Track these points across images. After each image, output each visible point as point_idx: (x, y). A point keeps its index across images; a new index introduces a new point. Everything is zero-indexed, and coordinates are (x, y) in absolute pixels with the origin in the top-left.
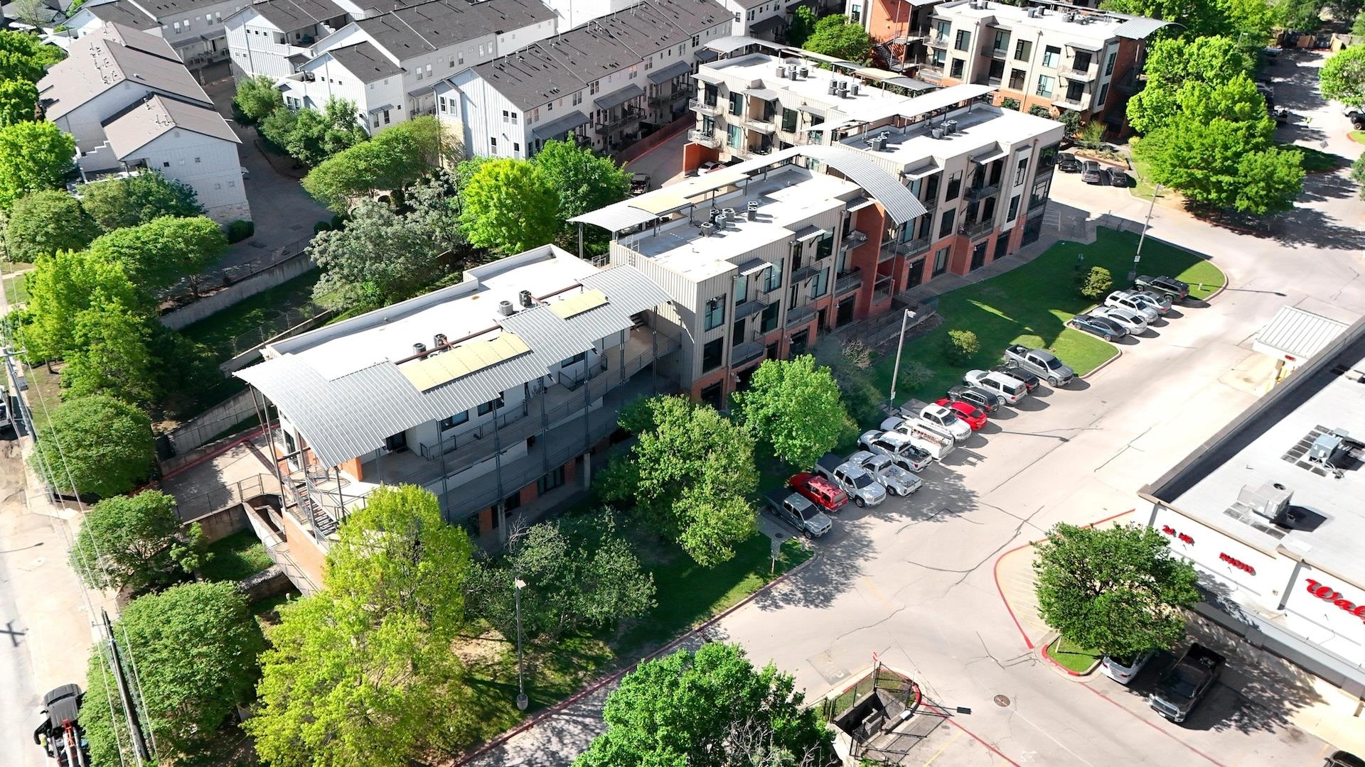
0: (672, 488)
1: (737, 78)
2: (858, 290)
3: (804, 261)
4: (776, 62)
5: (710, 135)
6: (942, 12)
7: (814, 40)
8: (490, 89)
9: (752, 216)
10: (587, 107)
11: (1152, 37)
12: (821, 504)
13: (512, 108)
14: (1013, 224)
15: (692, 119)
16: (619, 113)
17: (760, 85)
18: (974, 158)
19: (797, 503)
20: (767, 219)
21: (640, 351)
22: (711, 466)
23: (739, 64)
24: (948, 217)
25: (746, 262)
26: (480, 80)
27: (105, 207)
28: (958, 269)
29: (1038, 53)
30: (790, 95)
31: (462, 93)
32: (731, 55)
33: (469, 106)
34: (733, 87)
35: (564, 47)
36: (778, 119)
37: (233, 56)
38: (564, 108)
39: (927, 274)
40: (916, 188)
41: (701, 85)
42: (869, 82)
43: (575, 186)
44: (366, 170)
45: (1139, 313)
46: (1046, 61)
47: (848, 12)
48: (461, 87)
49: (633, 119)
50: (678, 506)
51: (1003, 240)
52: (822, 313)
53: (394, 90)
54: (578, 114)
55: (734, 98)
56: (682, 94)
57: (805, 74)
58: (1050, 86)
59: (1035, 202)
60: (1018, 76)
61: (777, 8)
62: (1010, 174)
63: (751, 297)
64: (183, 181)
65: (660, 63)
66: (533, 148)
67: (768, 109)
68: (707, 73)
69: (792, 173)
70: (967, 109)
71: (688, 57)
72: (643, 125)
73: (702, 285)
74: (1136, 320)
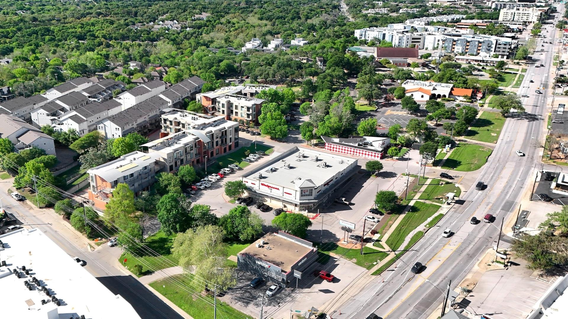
0: (166, 186)
1: (171, 117)
2: (200, 157)
3: (188, 151)
4: (179, 113)
5: (166, 130)
6: (218, 99)
7: (189, 108)
8: (112, 123)
9: (176, 143)
10: (135, 126)
11: (262, 103)
12: (193, 189)
13: (118, 127)
14: (231, 143)
15: (161, 127)
16: (143, 127)
17: (176, 119)
18: (220, 130)
19: (189, 189)
20: (180, 143)
21: (157, 168)
22: (173, 182)
23: (171, 114)
24: (217, 142)
25: (176, 150)
26: (109, 121)
27: (27, 155)
28: (221, 153)
29: (239, 108)
30: (183, 120)
31: (105, 125)
32: (169, 112)
33: (106, 128)
34: (170, 119)
35: (128, 113)
36: (181, 125)
37: (33, 120)
38: (129, 127)
39: (215, 154)
40: (209, 137)
41: (162, 119)
42: (200, 117)
43: (137, 142)
44: (85, 143)
45: (254, 157)
46: (241, 110)
47: (197, 100)
48: (104, 123)
49: (146, 128)
50: (167, 189)
51: (230, 147)
52: (193, 162)
53: (85, 125)
54: (133, 127)
55: (171, 122)
56: (157, 121)
57: (186, 116)
58: (243, 115)
59: (236, 139)
60: (236, 113)
61: (179, 99)
62: (228, 133)
63: (177, 157)
64: (43, 148)
65: (152, 114)
66: (124, 135)
67: (178, 124)
68: (163, 116)
69: (184, 135)
70: (220, 121)
71: (158, 113)
72: (148, 130)
73: (168, 154)
74: (254, 158)
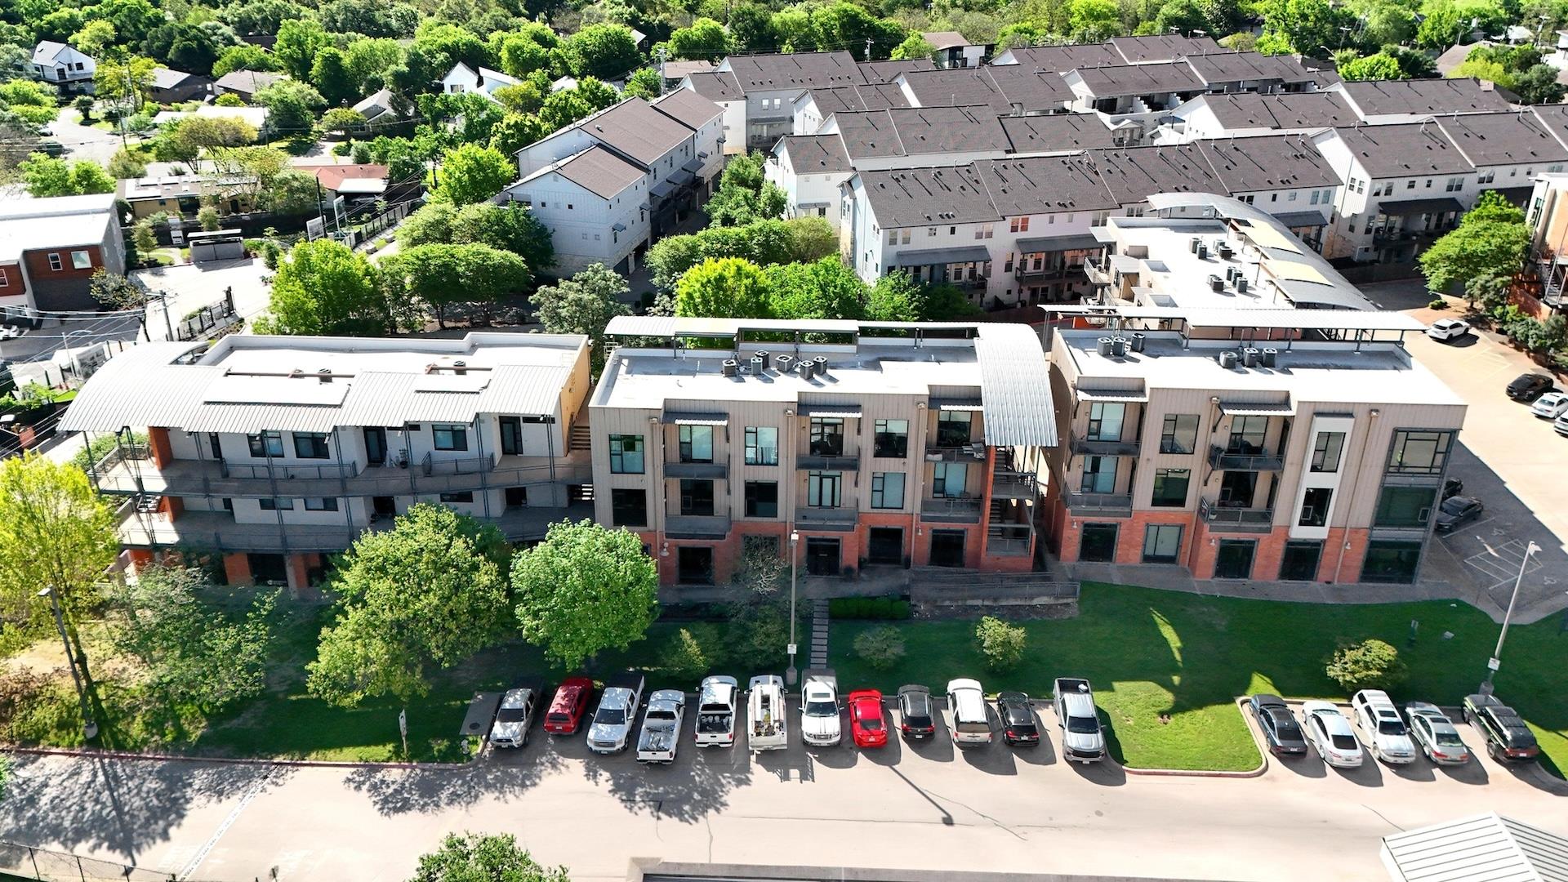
2: (972, 527)
3: (847, 450)
8: (866, 197)
24: (1175, 479)
26: (863, 187)
28: (1193, 565)
31: (855, 199)
33: (858, 214)
35: (1010, 172)
39: (1126, 552)
48: (856, 192)
54: (981, 249)
63: (719, 460)
70: (1354, 346)
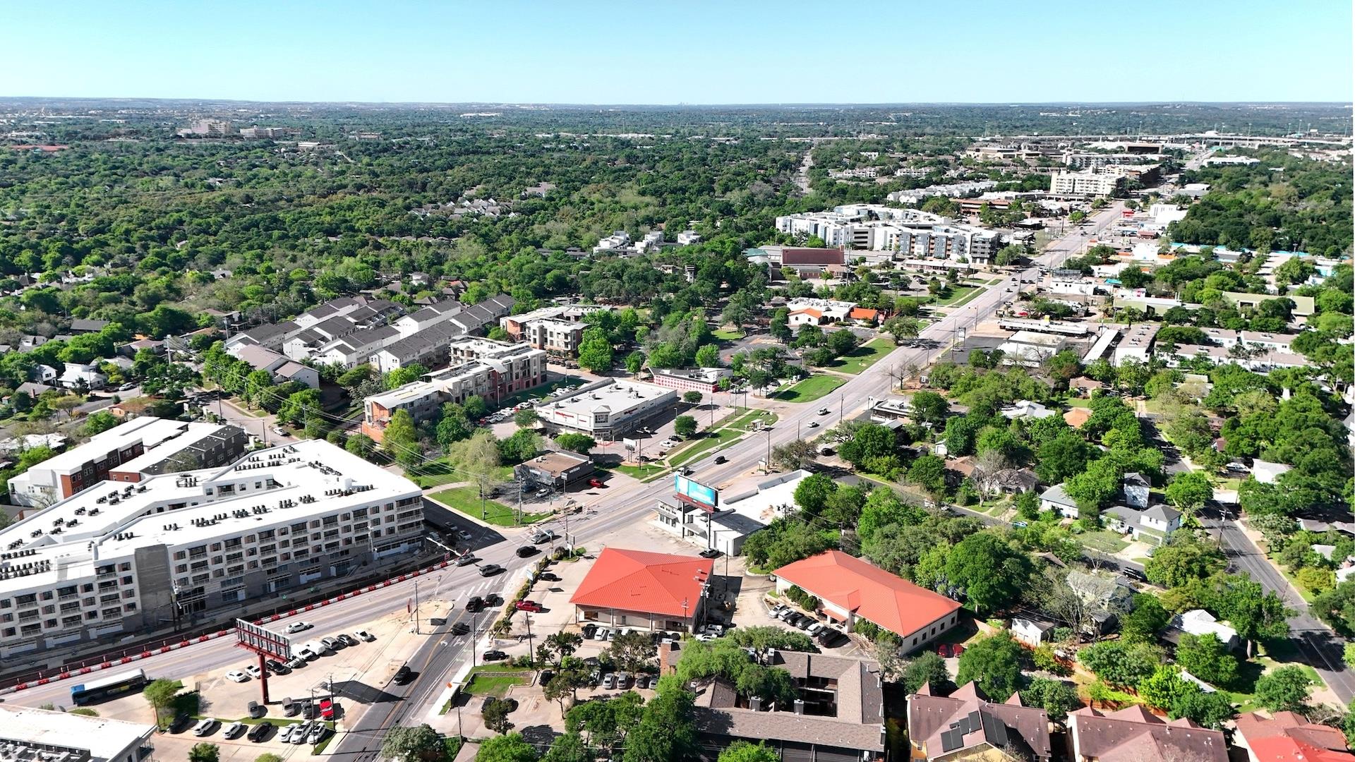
1: (462, 346)
2: (494, 390)
3: (478, 382)
4: (475, 341)
5: (456, 362)
6: (529, 324)
7: (488, 335)
8: (388, 354)
9: (465, 373)
10: (417, 358)
11: (586, 328)
13: (395, 358)
14: (536, 377)
15: (449, 357)
17: (470, 347)
18: (522, 360)
20: (468, 373)
23: (465, 342)
24: (517, 374)
25: (463, 380)
26: (384, 352)
27: (289, 389)
28: (522, 386)
29: (555, 335)
30: (479, 350)
31: (379, 356)
32: (462, 340)
33: (381, 359)
34: (461, 349)
35: (408, 342)
36: (474, 355)
38: (410, 358)
40: (507, 367)
41: (452, 349)
42: (500, 345)
44: (354, 377)
46: (558, 337)
47: (501, 326)
48: (378, 354)
51: (535, 381)
52: (484, 394)
53: (353, 358)
54: (415, 359)
56: (446, 351)
57: (484, 344)
58: (560, 344)
59: (542, 371)
60: (552, 342)
61: (478, 325)
62: (532, 364)
63: (465, 387)
64: (306, 381)
65: (439, 344)
66: (403, 367)
67: (472, 353)
68: (453, 345)
69: (477, 364)
71: (447, 342)
73: (454, 384)
